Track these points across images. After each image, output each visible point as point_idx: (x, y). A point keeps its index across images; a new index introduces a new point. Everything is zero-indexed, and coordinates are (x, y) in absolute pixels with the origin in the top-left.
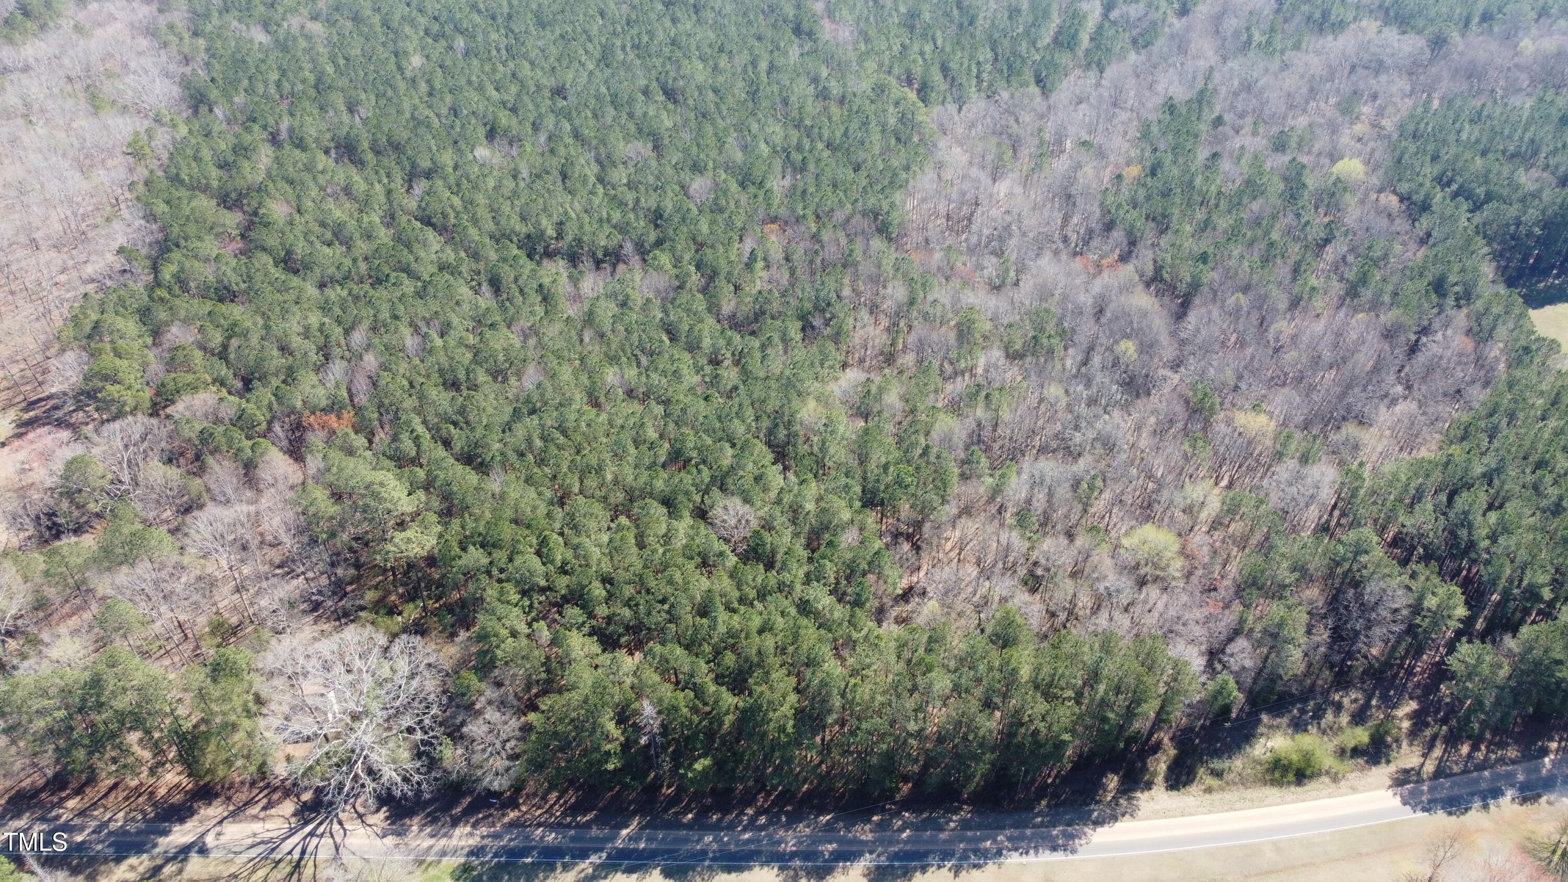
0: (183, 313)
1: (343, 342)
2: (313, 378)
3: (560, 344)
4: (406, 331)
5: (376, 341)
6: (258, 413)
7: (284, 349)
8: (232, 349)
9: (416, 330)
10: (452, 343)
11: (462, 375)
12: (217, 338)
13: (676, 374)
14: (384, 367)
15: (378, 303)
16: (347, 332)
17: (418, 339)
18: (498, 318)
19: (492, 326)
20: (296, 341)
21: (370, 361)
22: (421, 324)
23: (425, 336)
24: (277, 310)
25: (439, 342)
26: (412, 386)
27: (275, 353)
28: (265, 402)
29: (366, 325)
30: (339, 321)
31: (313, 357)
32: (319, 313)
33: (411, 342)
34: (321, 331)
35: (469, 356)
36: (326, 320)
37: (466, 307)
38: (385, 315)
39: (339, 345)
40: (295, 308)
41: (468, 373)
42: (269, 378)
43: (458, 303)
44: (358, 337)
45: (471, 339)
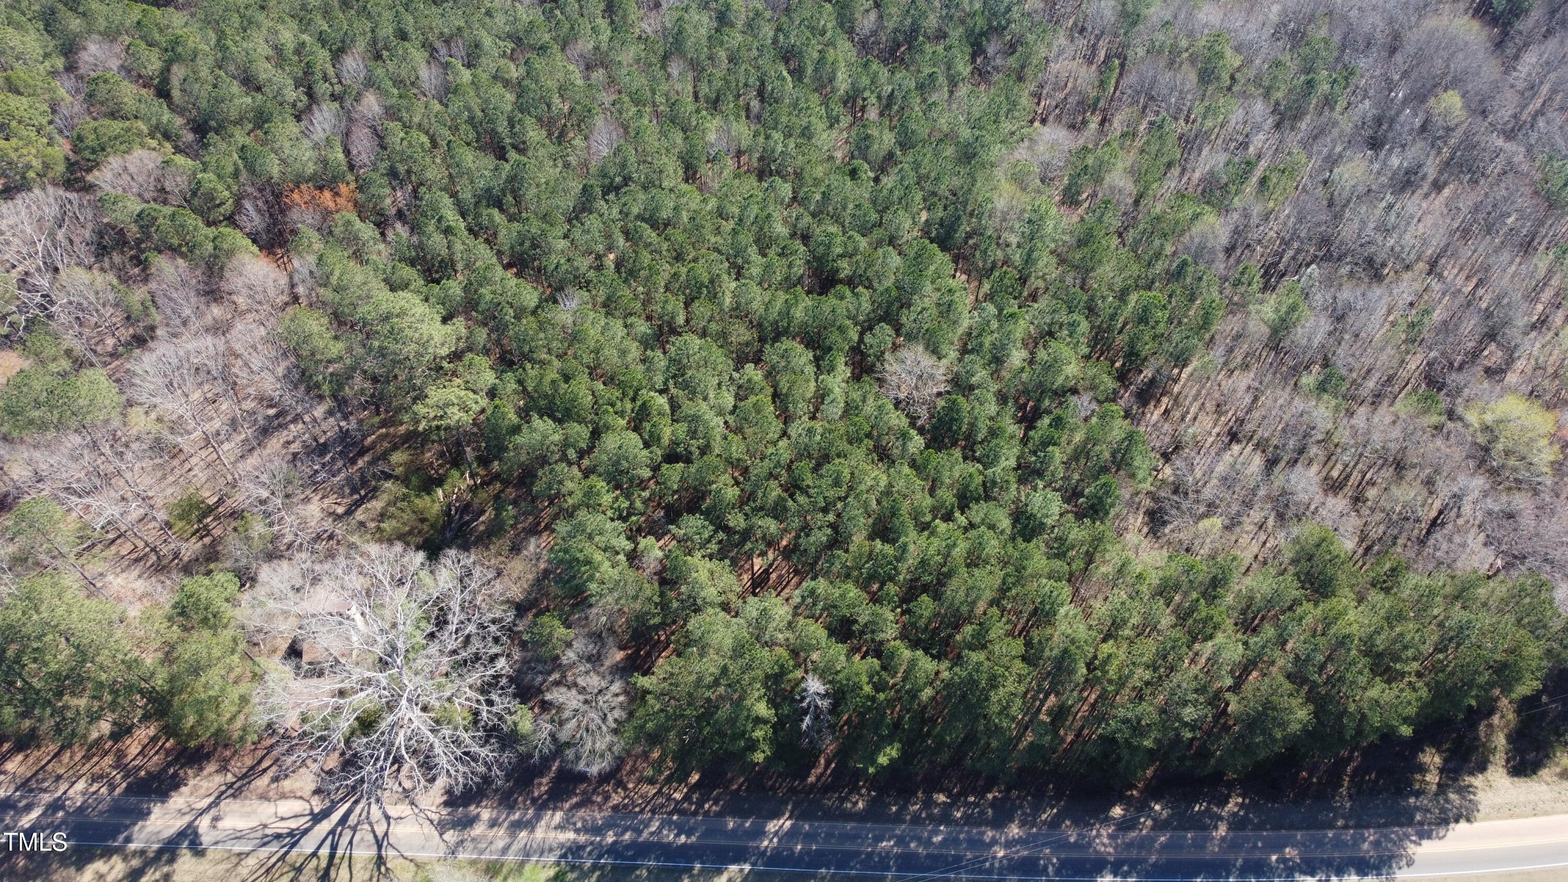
0: (102, 24)
1: (331, 71)
2: (293, 128)
3: (640, 81)
4: (418, 56)
5: (380, 72)
6: (220, 187)
7: (250, 83)
8: (175, 82)
9: (433, 52)
10: (484, 77)
11: (502, 128)
12: (153, 63)
13: (807, 133)
14: (391, 113)
15: (374, 11)
16: (337, 54)
17: (435, 70)
18: (547, 37)
19: (543, 49)
20: (265, 71)
21: (371, 104)
22: (438, 44)
23: (446, 66)
24: (236, 20)
25: (466, 75)
26: (434, 144)
27: (235, 88)
28: (230, 169)
29: (361, 45)
30: (322, 40)
31: (291, 94)
32: (294, 25)
33: (427, 75)
34: (297, 52)
35: (510, 97)
36: (305, 37)
37: (500, 19)
38: (387, 30)
39: (326, 78)
40: (260, 17)
41: (512, 125)
42: (231, 129)
43: (489, 13)
44: (352, 64)
45: (514, 72)
